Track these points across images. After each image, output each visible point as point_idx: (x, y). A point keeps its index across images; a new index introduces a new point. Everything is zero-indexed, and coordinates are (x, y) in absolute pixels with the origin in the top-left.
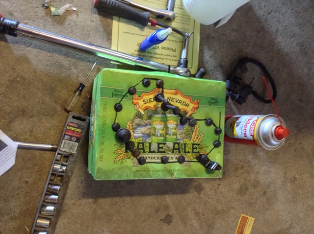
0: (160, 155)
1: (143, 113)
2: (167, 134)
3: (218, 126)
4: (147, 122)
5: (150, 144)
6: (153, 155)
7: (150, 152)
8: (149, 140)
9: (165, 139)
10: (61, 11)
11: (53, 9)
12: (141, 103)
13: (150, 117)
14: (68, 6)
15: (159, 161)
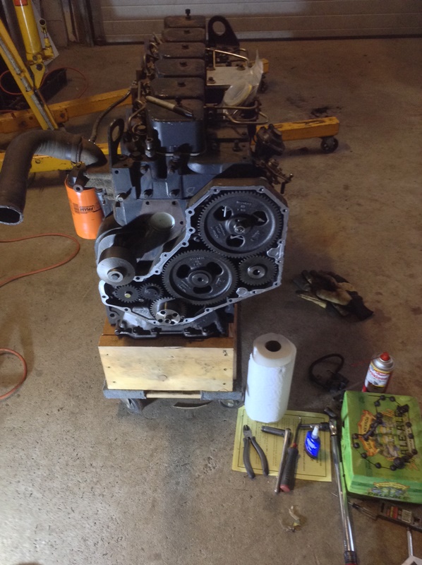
0: (408, 440)
1: (378, 450)
2: (391, 434)
3: (379, 398)
4: (385, 447)
5: (401, 446)
6: (409, 444)
7: (406, 446)
8: (398, 447)
9: (395, 435)
10: (296, 518)
11: (295, 524)
12: (372, 450)
13: (381, 445)
14: (290, 512)
15: (412, 440)
